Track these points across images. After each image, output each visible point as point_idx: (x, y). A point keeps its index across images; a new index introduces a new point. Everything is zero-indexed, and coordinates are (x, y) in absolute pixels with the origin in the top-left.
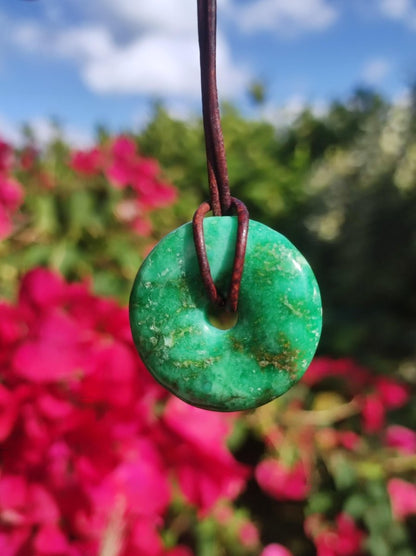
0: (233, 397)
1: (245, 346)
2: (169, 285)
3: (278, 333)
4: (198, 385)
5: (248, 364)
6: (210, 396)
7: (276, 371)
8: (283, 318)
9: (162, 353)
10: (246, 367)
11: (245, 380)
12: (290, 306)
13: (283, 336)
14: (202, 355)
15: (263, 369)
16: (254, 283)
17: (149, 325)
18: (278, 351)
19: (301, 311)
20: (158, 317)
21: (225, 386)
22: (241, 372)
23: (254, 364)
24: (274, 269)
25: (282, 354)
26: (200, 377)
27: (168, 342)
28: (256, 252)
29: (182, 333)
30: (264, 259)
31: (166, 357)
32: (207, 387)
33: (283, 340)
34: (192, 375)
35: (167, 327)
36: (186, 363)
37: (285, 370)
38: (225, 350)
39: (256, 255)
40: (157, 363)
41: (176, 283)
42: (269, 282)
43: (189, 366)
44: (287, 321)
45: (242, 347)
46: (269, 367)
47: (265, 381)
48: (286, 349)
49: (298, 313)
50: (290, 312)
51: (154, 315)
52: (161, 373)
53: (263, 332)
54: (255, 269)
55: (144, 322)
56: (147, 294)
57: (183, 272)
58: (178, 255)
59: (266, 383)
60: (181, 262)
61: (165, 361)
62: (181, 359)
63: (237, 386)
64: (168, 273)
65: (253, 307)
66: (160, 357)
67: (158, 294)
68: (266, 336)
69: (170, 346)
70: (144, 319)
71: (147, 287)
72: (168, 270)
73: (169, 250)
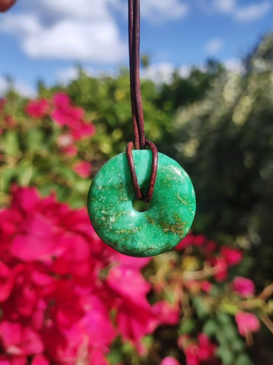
0: (149, 249)
1: (155, 221)
2: (112, 187)
3: (174, 213)
4: (129, 243)
5: (157, 230)
6: (136, 249)
7: (172, 234)
8: (177, 205)
9: (108, 225)
10: (156, 232)
11: (155, 239)
12: (181, 199)
13: (177, 215)
14: (131, 226)
15: (165, 233)
16: (161, 186)
17: (100, 210)
18: (174, 223)
19: (186, 201)
20: (106, 206)
21: (145, 243)
22: (153, 235)
23: (160, 230)
24: (172, 179)
25: (176, 225)
26: (130, 238)
27: (112, 219)
28: (162, 170)
29: (120, 214)
30: (166, 173)
31: (111, 228)
32: (134, 244)
33: (177, 217)
34: (126, 238)
35: (111, 211)
36: (122, 231)
37: (177, 233)
38: (144, 223)
40: (105, 232)
41: (116, 187)
42: (169, 186)
44: (179, 206)
45: (153, 221)
46: (169, 231)
47: (166, 240)
48: (178, 222)
49: (185, 202)
50: (181, 202)
51: (104, 204)
52: (108, 237)
53: (166, 213)
54: (161, 179)
55: (98, 209)
56: (100, 193)
57: (121, 181)
58: (118, 171)
59: (167, 240)
60: (120, 175)
61: (110, 230)
62: (119, 229)
63: (151, 243)
64: (112, 181)
65: (160, 200)
66: (108, 228)
67: (106, 193)
68: (167, 215)
69: (113, 222)
70: (98, 207)
71: (100, 189)
72: (112, 179)
73: (113, 168)
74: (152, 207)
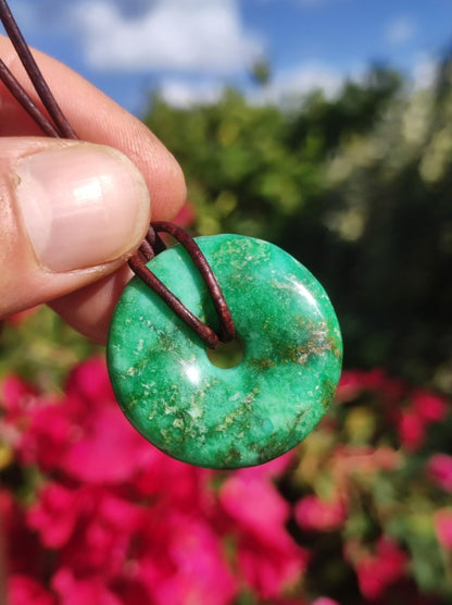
0: (299, 416)
1: (272, 358)
2: (152, 355)
4: (257, 432)
5: (288, 372)
6: (275, 434)
7: (319, 358)
9: (197, 429)
10: (288, 376)
11: (298, 390)
12: (286, 286)
13: (301, 319)
14: (238, 399)
15: (306, 365)
16: (236, 289)
17: (161, 412)
18: (307, 337)
19: (299, 284)
20: (165, 395)
21: (284, 410)
22: (288, 385)
23: (294, 367)
24: (245, 263)
25: (313, 336)
26: (253, 422)
27: (194, 413)
28: (216, 260)
29: (203, 394)
30: (228, 261)
31: (203, 429)
32: (266, 426)
33: (303, 323)
34: (243, 426)
35: (183, 399)
36: (229, 420)
37: (326, 351)
38: (256, 377)
39: (219, 262)
40: (199, 445)
41: (159, 348)
42: (251, 279)
43: (234, 420)
44: (293, 302)
45: (269, 361)
46: (309, 359)
47: (317, 376)
48: (312, 329)
50: (290, 291)
51: (159, 396)
52: (211, 452)
53: (279, 330)
54: (227, 277)
55: (155, 412)
56: (137, 381)
57: (159, 332)
58: (141, 318)
59: (320, 375)
60: (149, 322)
61: (206, 435)
62: (220, 420)
63: (296, 402)
64: (144, 344)
65: (252, 315)
66: (199, 435)
67: (149, 373)
68: (285, 332)
69: (199, 415)
70: (152, 410)
71: (132, 374)
72: (141, 341)
73: (128, 321)
74: (247, 338)
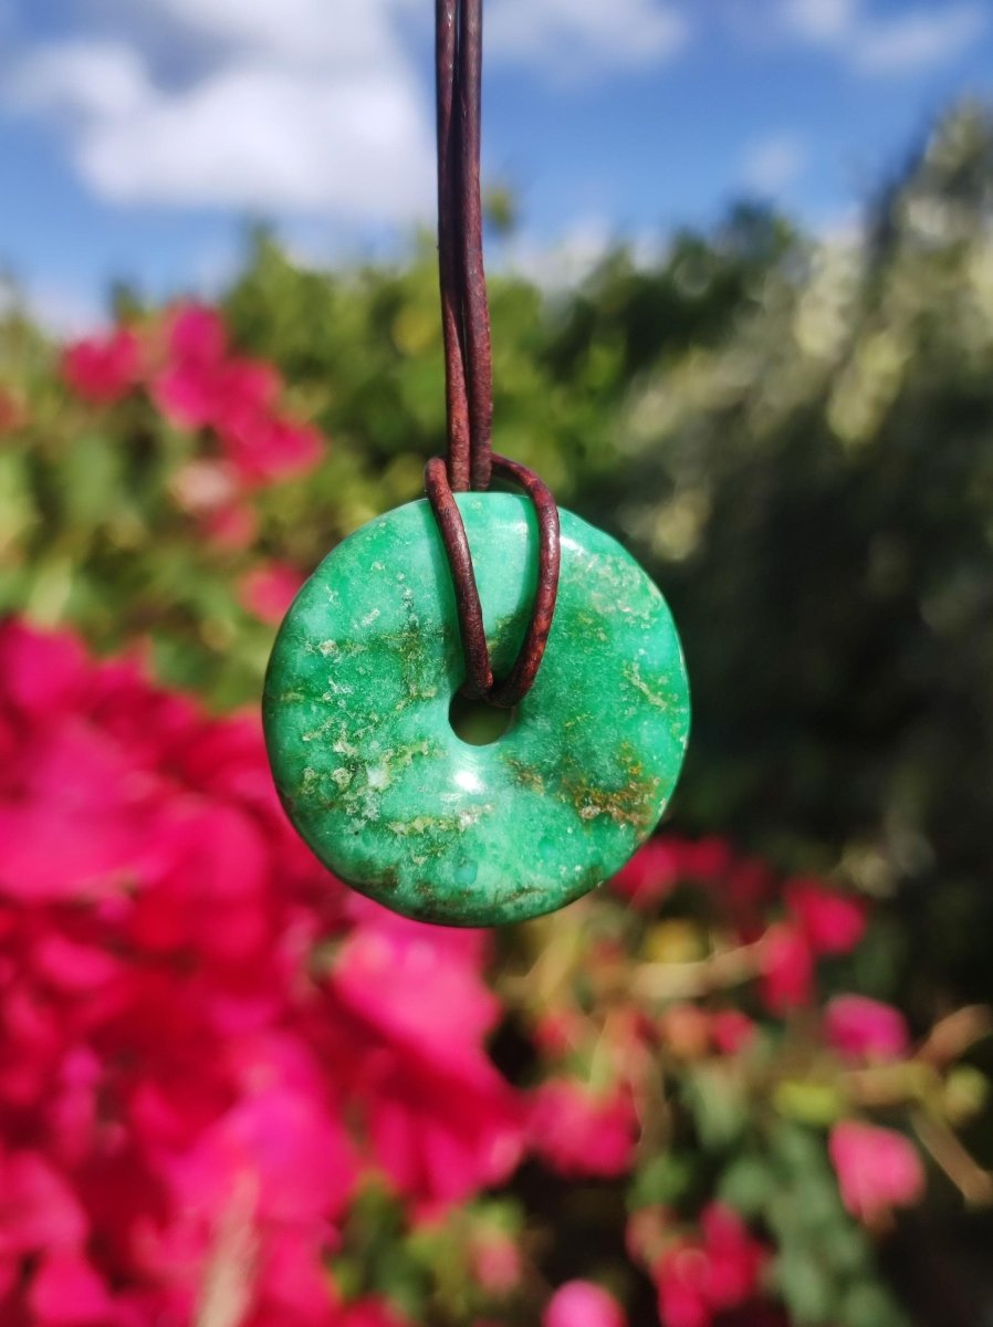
0: (521, 891)
1: (546, 776)
2: (377, 645)
3: (617, 745)
4: (446, 872)
5: (555, 815)
6: (470, 894)
7: (613, 826)
8: (632, 711)
9: (362, 804)
10: (550, 821)
11: (548, 852)
12: (644, 687)
13: (628, 752)
14: (453, 804)
15: (587, 823)
16: (570, 637)
17: (328, 741)
18: (618, 783)
19: (664, 698)
21: (507, 867)
22: (542, 834)
23: (567, 815)
24: (611, 608)
25: (627, 789)
26: (451, 853)
27: (377, 778)
29: (408, 757)
30: (590, 586)
31: (371, 812)
32: (466, 873)
33: (629, 760)
34: (433, 849)
35: (375, 745)
36: (419, 825)
37: (630, 824)
38: (501, 788)
39: (575, 578)
40: (348, 830)
41: (394, 643)
42: (603, 637)
44: (636, 718)
45: (539, 778)
46: (598, 818)
47: (590, 850)
48: (634, 777)
49: (659, 701)
50: (644, 698)
51: (344, 716)
52: (357, 851)
53: (587, 744)
54: (572, 609)
55: (318, 735)
56: (326, 667)
57: (413, 617)
58: (401, 577)
59: (595, 853)
60: (408, 592)
61: (370, 823)
62: (405, 816)
63: (533, 867)
64: (377, 620)
65: (563, 692)
66: (358, 815)
67: (352, 669)
68: (594, 754)
69: (382, 787)
70: (316, 728)
71: (325, 652)
72: (376, 612)
73: (378, 565)
74: (530, 721)
